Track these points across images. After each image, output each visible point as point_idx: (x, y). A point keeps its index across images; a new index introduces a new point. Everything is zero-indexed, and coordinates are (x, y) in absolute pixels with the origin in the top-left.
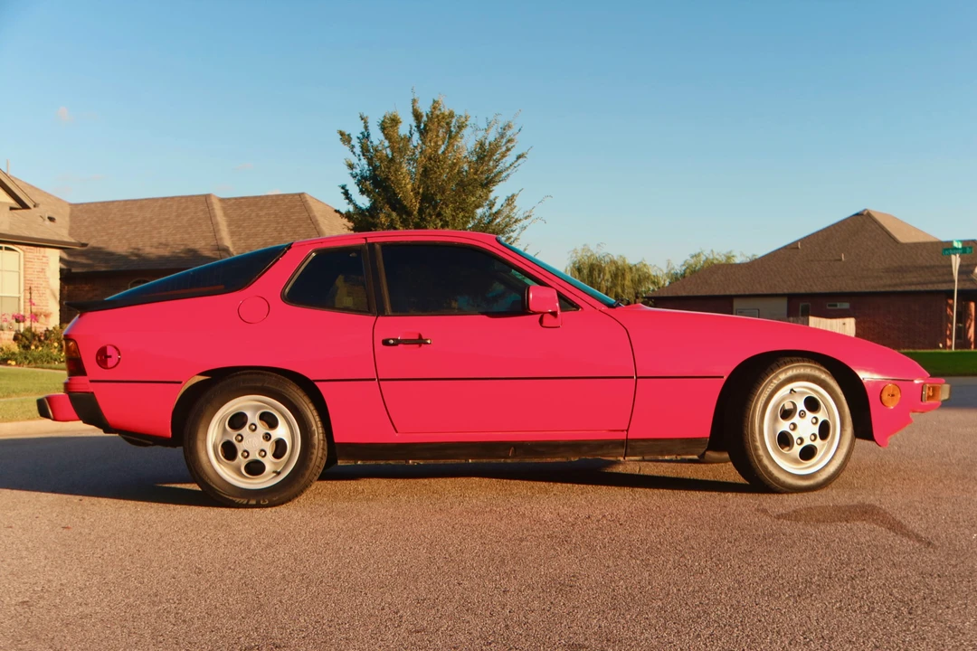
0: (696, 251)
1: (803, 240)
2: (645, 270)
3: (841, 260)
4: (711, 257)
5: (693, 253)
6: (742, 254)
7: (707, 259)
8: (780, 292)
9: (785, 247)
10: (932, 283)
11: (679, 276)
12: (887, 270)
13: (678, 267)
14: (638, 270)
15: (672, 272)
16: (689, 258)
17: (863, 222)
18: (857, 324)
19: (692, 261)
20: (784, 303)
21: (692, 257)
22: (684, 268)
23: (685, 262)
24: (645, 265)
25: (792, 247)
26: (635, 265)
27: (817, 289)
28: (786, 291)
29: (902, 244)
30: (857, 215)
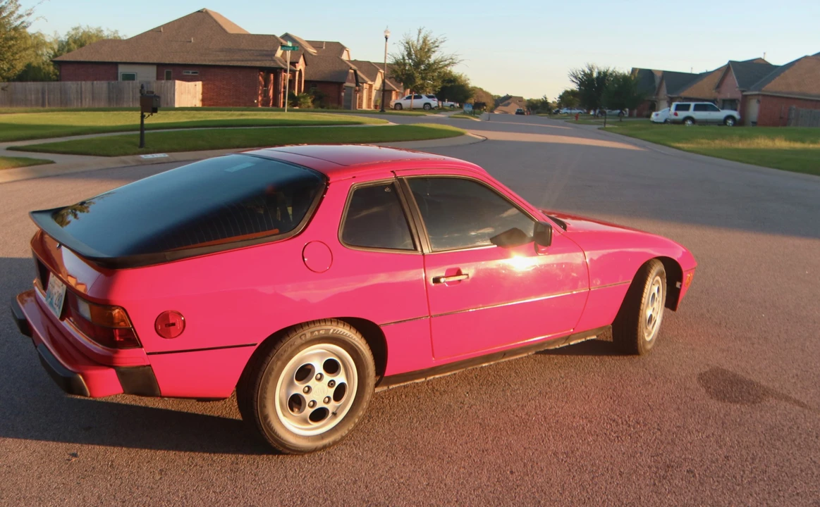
0: (77, 25)
1: (165, 26)
2: (42, 38)
3: (191, 42)
4: (87, 30)
5: (74, 27)
6: (108, 29)
7: (84, 31)
8: (151, 61)
9: (152, 30)
10: (250, 60)
11: (64, 43)
12: (222, 50)
13: (63, 37)
14: (36, 37)
15: (59, 39)
16: (71, 30)
17: (202, 18)
18: (203, 85)
19: (73, 33)
20: (154, 69)
21: (73, 29)
22: (67, 37)
23: (68, 32)
24: (41, 34)
25: (156, 31)
26: (34, 34)
27: (176, 61)
28: (155, 61)
29: (230, 34)
30: (199, 11)
